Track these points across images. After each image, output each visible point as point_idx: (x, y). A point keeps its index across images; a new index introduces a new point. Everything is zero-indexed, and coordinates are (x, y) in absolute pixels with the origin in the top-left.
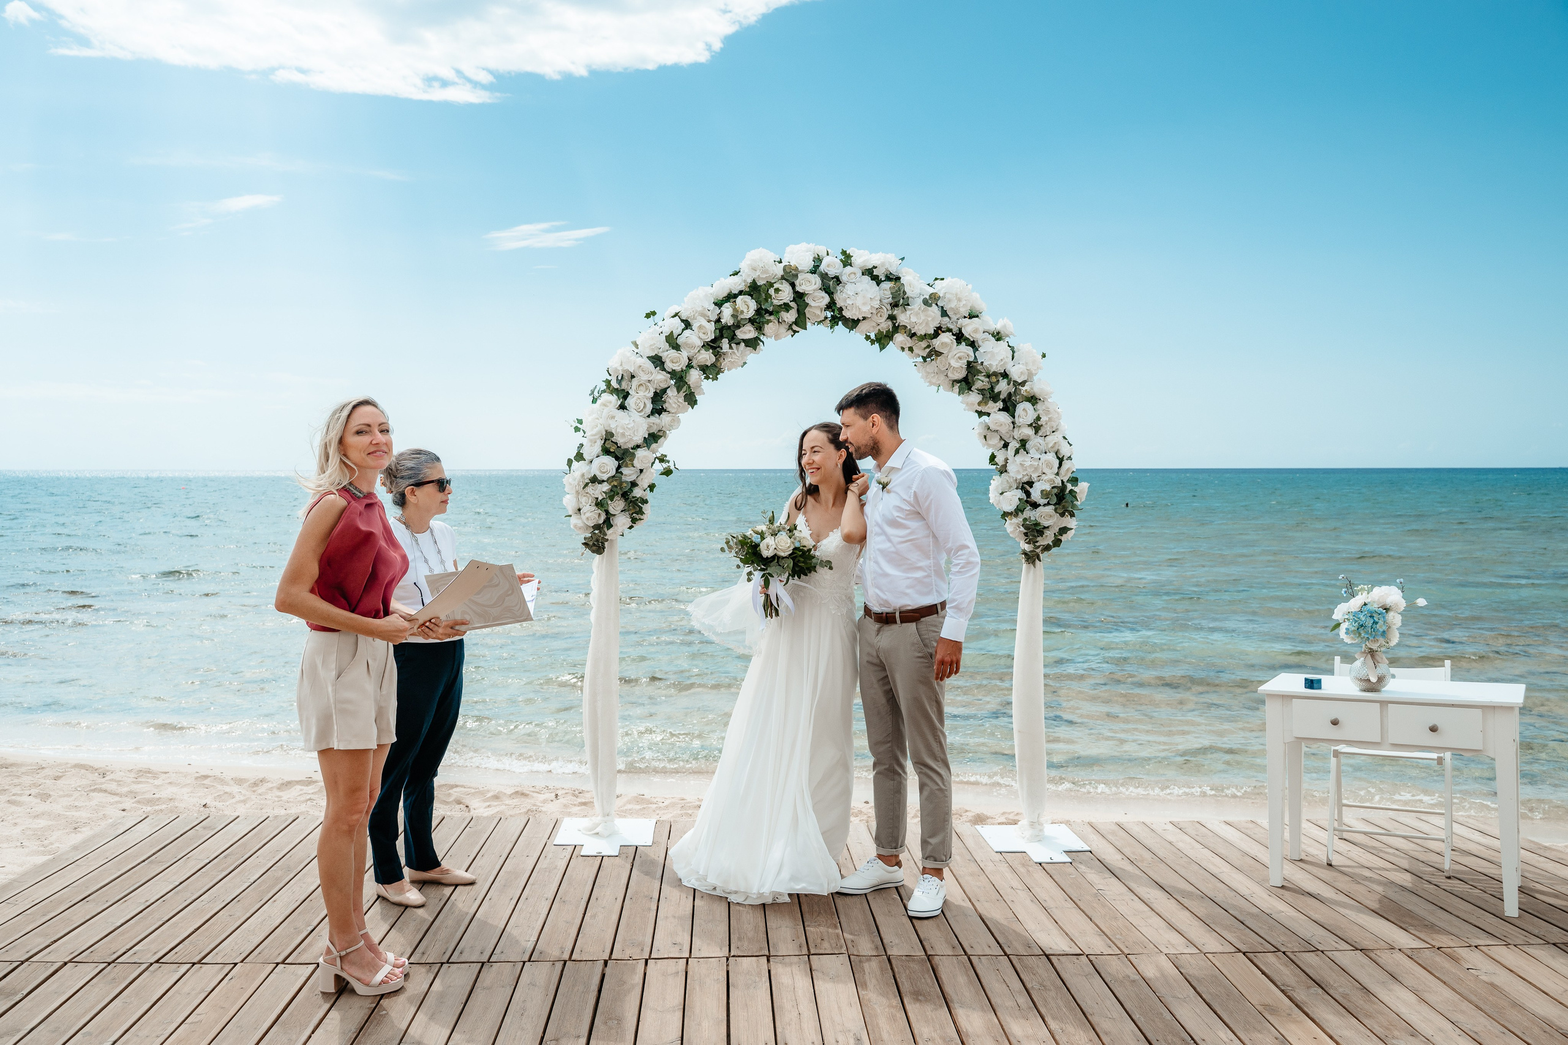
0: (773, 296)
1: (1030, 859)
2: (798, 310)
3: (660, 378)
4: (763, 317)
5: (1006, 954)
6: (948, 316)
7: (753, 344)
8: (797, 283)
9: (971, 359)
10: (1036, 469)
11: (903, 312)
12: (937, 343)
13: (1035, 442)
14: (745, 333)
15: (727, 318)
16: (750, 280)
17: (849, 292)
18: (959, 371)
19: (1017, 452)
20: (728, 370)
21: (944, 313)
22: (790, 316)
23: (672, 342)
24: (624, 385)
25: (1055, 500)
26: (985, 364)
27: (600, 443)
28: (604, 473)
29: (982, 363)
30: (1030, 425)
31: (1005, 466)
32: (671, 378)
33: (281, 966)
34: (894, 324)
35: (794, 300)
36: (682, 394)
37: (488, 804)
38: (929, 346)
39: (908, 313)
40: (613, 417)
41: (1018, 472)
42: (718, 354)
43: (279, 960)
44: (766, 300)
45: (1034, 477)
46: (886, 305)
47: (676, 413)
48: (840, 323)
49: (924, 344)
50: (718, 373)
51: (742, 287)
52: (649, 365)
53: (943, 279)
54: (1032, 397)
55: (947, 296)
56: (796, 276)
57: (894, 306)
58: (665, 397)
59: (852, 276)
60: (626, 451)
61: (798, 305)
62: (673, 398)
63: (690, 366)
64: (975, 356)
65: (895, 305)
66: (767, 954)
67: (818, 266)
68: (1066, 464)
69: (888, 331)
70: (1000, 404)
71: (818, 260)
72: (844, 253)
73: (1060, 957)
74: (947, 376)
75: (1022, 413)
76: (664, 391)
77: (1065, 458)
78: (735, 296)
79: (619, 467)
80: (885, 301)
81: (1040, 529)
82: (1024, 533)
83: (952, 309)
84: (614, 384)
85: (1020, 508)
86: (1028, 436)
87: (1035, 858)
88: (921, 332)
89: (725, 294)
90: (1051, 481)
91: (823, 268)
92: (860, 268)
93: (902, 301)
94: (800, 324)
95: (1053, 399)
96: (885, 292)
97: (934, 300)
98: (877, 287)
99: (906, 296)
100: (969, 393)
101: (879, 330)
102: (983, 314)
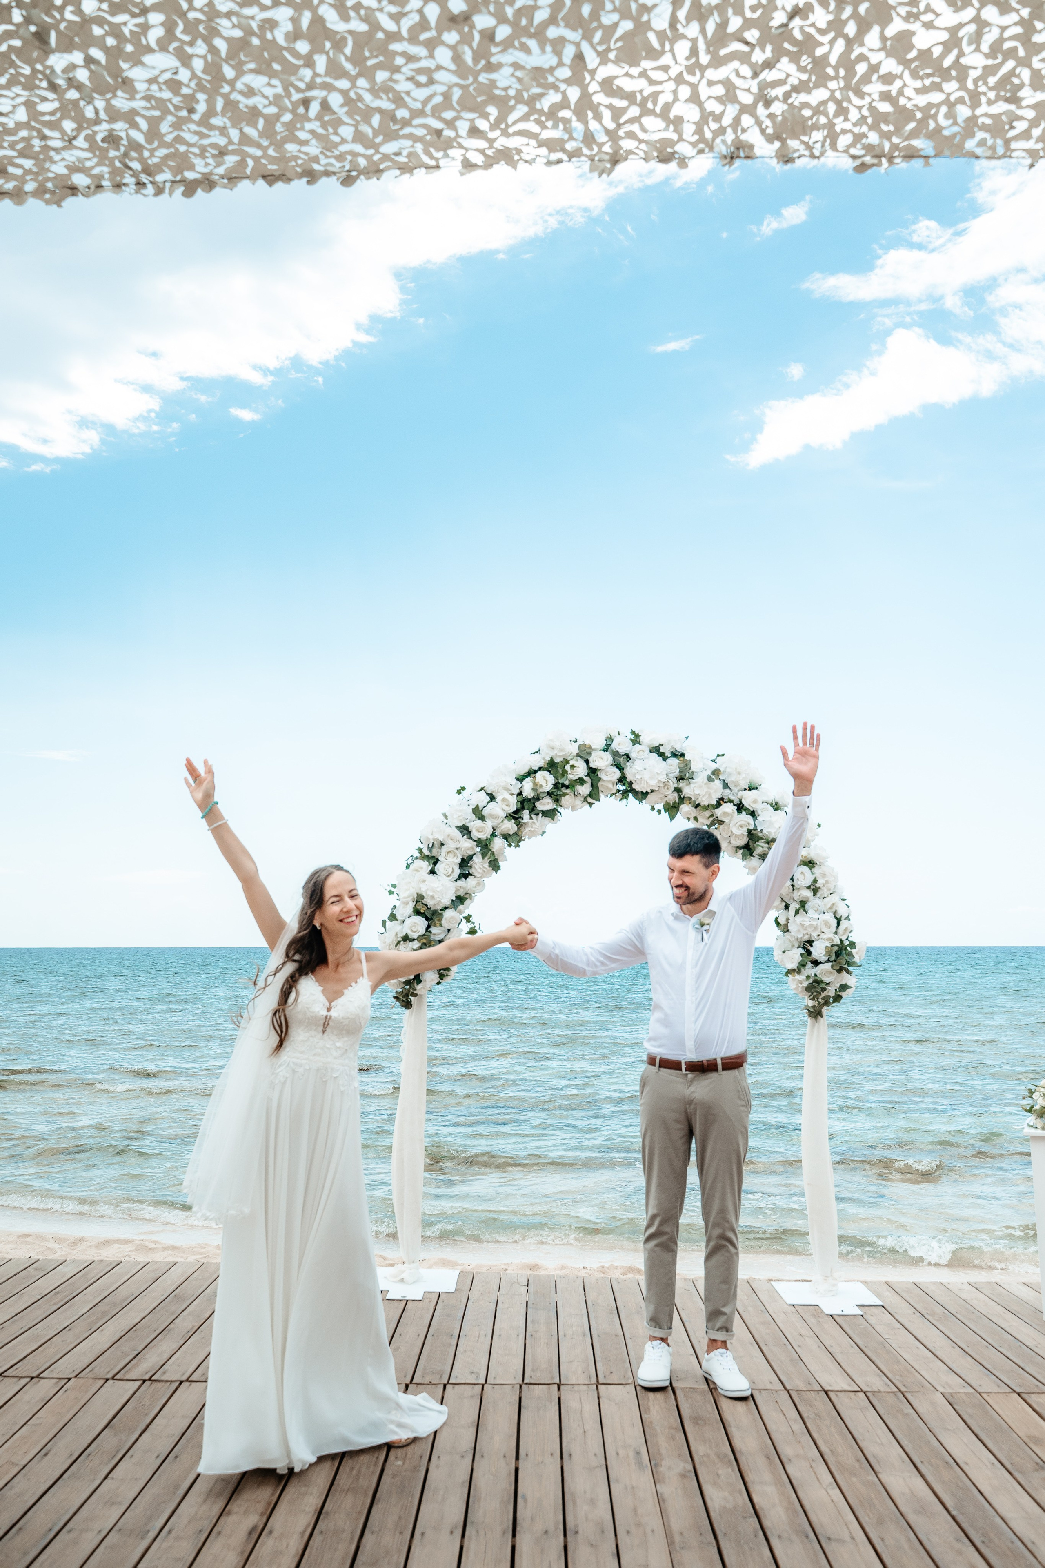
0: (569, 771)
1: (822, 1311)
2: (592, 784)
3: (467, 846)
4: (561, 790)
5: (785, 1389)
6: (729, 788)
7: (550, 814)
8: (590, 760)
9: (752, 827)
10: (816, 928)
11: (687, 785)
12: (719, 812)
13: (814, 903)
14: (544, 805)
15: (528, 793)
16: (548, 758)
17: (638, 768)
18: (741, 838)
19: (798, 912)
20: (529, 838)
21: (726, 786)
22: (585, 789)
23: (478, 813)
24: (435, 853)
25: (833, 958)
26: (764, 831)
27: (412, 905)
28: (415, 931)
29: (762, 830)
30: (809, 887)
31: (786, 925)
32: (477, 846)
33: (111, 1382)
34: (680, 796)
35: (588, 775)
36: (487, 860)
38: (712, 816)
39: (692, 785)
40: (424, 881)
41: (799, 931)
42: (519, 824)
43: (110, 1376)
44: (563, 775)
45: (814, 936)
46: (672, 779)
47: (481, 877)
48: (631, 795)
49: (708, 813)
50: (519, 841)
51: (541, 764)
52: (458, 834)
53: (724, 755)
54: (810, 862)
55: (728, 770)
56: (590, 754)
57: (679, 780)
58: (471, 863)
59: (641, 753)
60: (435, 912)
61: (592, 780)
62: (479, 864)
63: (493, 835)
64: (756, 825)
65: (681, 779)
66: (558, 1381)
67: (611, 745)
68: (844, 924)
69: (675, 803)
71: (610, 740)
72: (633, 733)
73: (839, 1394)
74: (729, 842)
75: (801, 877)
76: (471, 857)
77: (842, 919)
78: (535, 772)
79: (429, 927)
80: (672, 775)
81: (822, 985)
82: (808, 989)
83: (733, 782)
84: (426, 852)
85: (802, 965)
86: (807, 898)
87: (828, 1311)
88: (705, 803)
89: (526, 770)
90: (830, 939)
91: (615, 746)
92: (648, 746)
93: (687, 775)
94: (594, 796)
95: (830, 863)
96: (672, 767)
97: (717, 775)
98: (664, 762)
99: (691, 771)
100: (752, 857)
101: (667, 802)
102: (762, 786)
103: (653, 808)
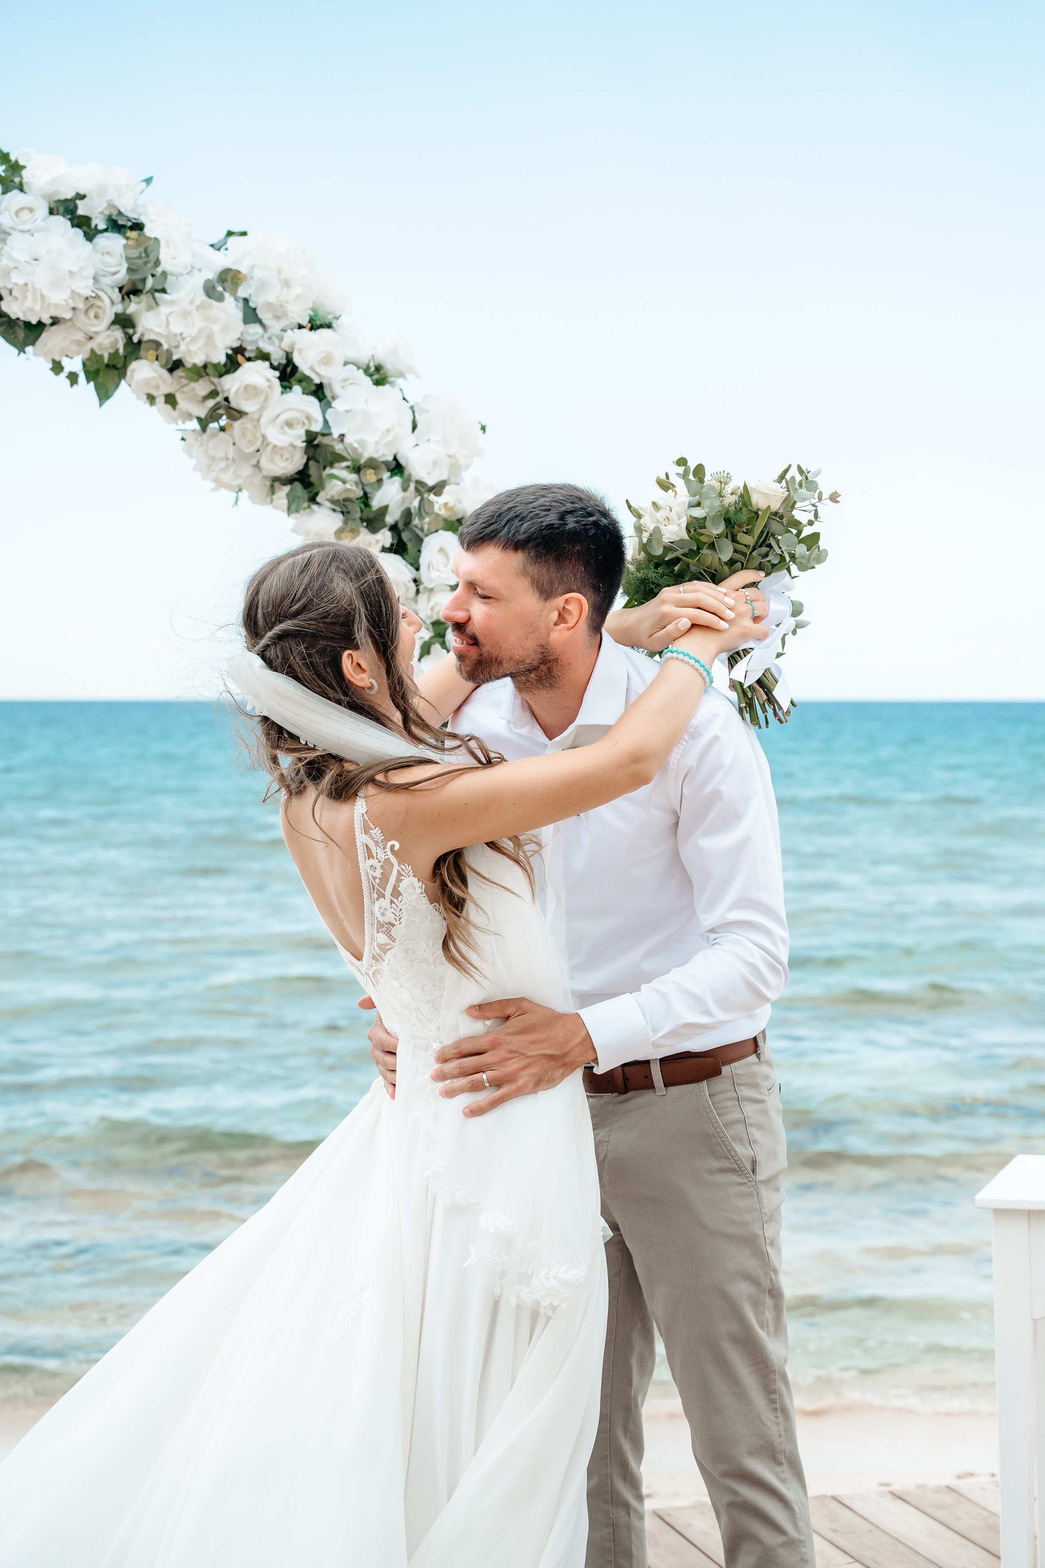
6: (260, 322)
9: (317, 427)
11: (149, 308)
12: (231, 384)
17: (16, 255)
18: (287, 455)
21: (251, 315)
26: (346, 440)
29: (342, 437)
34: (129, 338)
38: (214, 394)
39: (164, 310)
46: (109, 290)
49: (202, 388)
53: (244, 234)
54: (458, 520)
55: (258, 273)
57: (128, 294)
59: (25, 215)
64: (326, 422)
65: (131, 291)
69: (114, 355)
70: (385, 537)
74: (257, 466)
75: (438, 560)
80: (106, 281)
83: (270, 306)
88: (194, 358)
92: (44, 197)
93: (150, 282)
96: (107, 258)
97: (228, 284)
98: (88, 243)
99: (159, 270)
100: (314, 507)
101: (92, 351)
102: (344, 320)
103: (53, 371)
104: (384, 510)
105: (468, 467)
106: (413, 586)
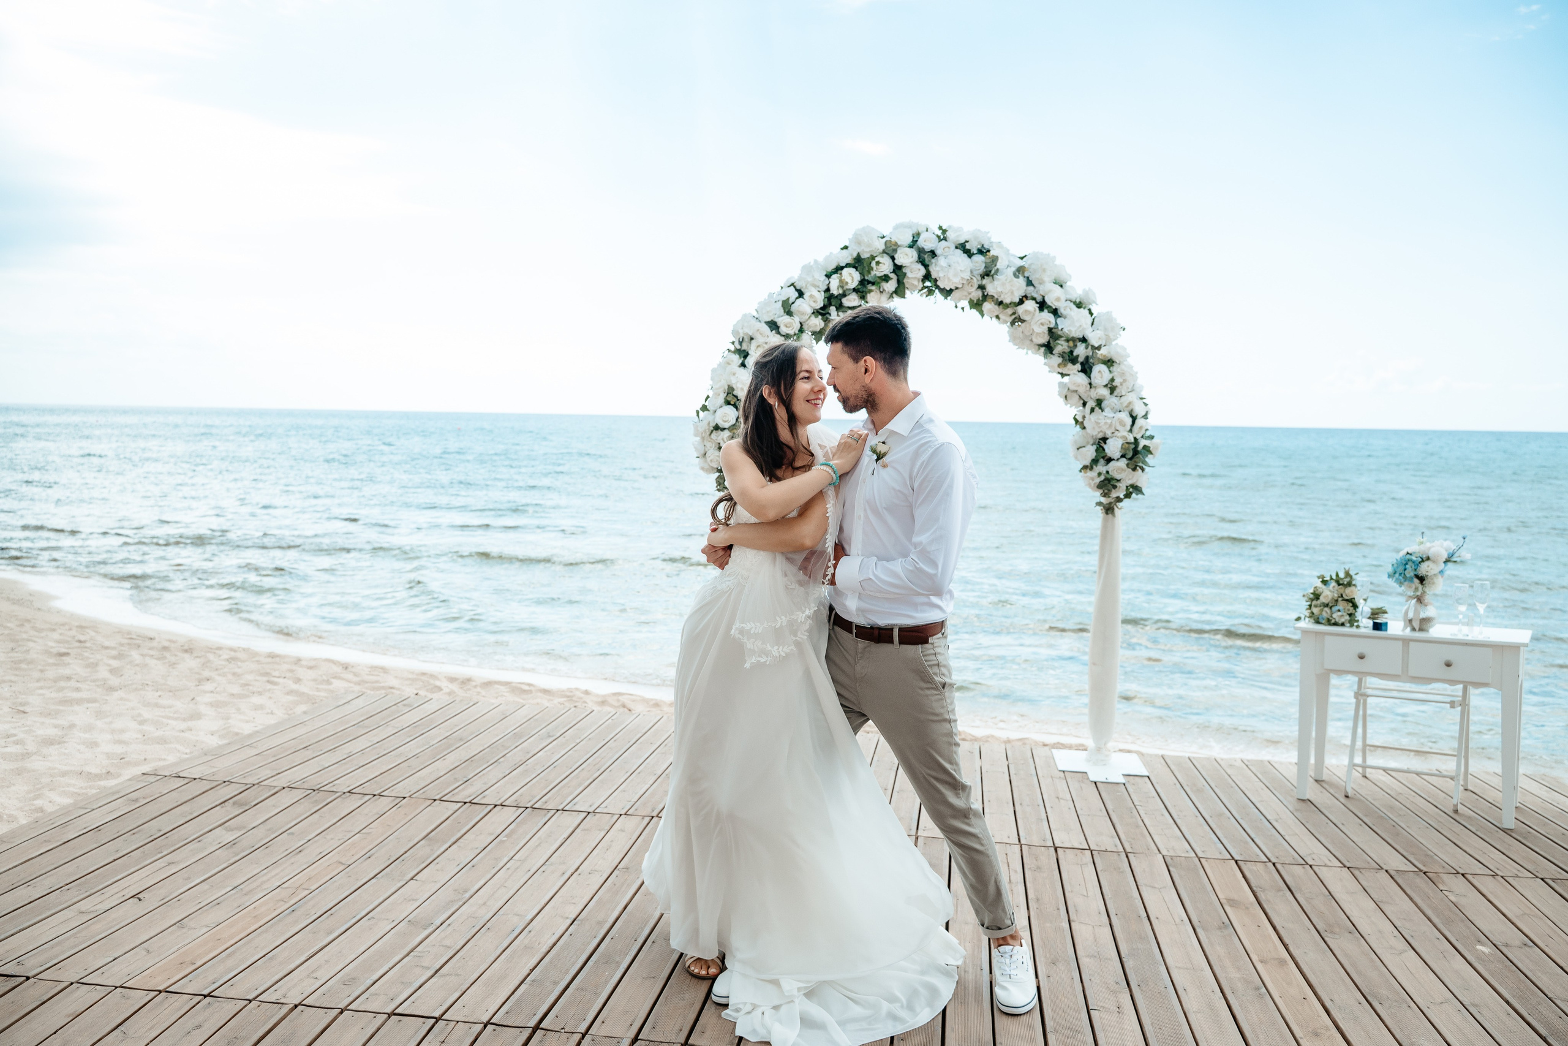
0: (875, 268)
1: (1088, 778)
2: (898, 281)
4: (866, 288)
5: (1019, 844)
6: (1033, 285)
8: (896, 256)
9: (1052, 326)
10: (1110, 426)
11: (991, 282)
12: (1021, 310)
13: (1110, 401)
14: (850, 301)
15: (835, 289)
16: (855, 255)
17: (943, 265)
18: (1042, 336)
19: (1092, 410)
21: (1030, 283)
22: (891, 286)
23: (787, 308)
24: (744, 347)
25: (1127, 455)
26: (1064, 330)
27: (723, 396)
28: (726, 421)
29: (1062, 329)
30: (1106, 386)
31: (1083, 423)
34: (983, 293)
35: (894, 272)
37: (648, 709)
38: (1014, 313)
39: (996, 282)
40: (734, 374)
41: (1094, 428)
43: (437, 798)
44: (869, 273)
45: (1109, 434)
46: (976, 276)
48: (936, 292)
49: (1010, 311)
51: (849, 260)
52: (766, 329)
54: (1109, 361)
55: (1033, 267)
56: (896, 250)
57: (984, 277)
59: (947, 249)
61: (897, 276)
63: (801, 330)
64: (1056, 323)
67: (917, 241)
68: (1140, 422)
69: (978, 300)
70: (1078, 367)
71: (916, 236)
72: (940, 228)
73: (1067, 851)
74: (1031, 340)
75: (1099, 375)
77: (1138, 417)
78: (842, 268)
80: (975, 273)
81: (1113, 482)
82: (1100, 486)
83: (1037, 279)
84: (738, 347)
85: (1095, 461)
86: (1104, 396)
87: (1093, 778)
88: (1007, 301)
89: (834, 266)
90: (1124, 437)
91: (921, 243)
92: (954, 243)
93: (991, 272)
94: (900, 293)
95: (1130, 361)
96: (977, 265)
97: (1021, 272)
98: (969, 259)
99: (996, 268)
100: (1052, 356)
101: (971, 299)
102: (1068, 284)
103: (956, 307)
104: (1078, 356)
105: (1115, 340)
106: (1089, 386)
